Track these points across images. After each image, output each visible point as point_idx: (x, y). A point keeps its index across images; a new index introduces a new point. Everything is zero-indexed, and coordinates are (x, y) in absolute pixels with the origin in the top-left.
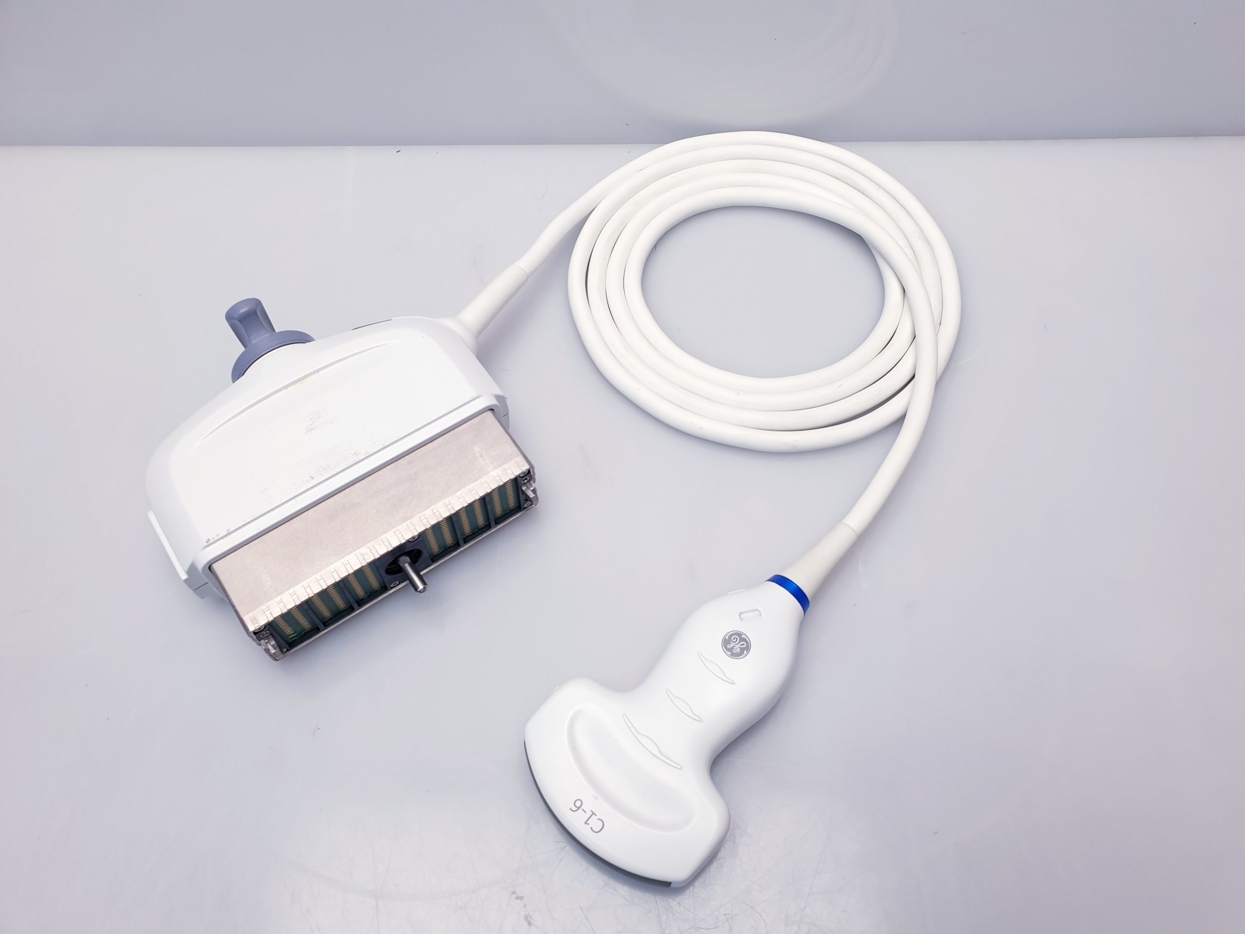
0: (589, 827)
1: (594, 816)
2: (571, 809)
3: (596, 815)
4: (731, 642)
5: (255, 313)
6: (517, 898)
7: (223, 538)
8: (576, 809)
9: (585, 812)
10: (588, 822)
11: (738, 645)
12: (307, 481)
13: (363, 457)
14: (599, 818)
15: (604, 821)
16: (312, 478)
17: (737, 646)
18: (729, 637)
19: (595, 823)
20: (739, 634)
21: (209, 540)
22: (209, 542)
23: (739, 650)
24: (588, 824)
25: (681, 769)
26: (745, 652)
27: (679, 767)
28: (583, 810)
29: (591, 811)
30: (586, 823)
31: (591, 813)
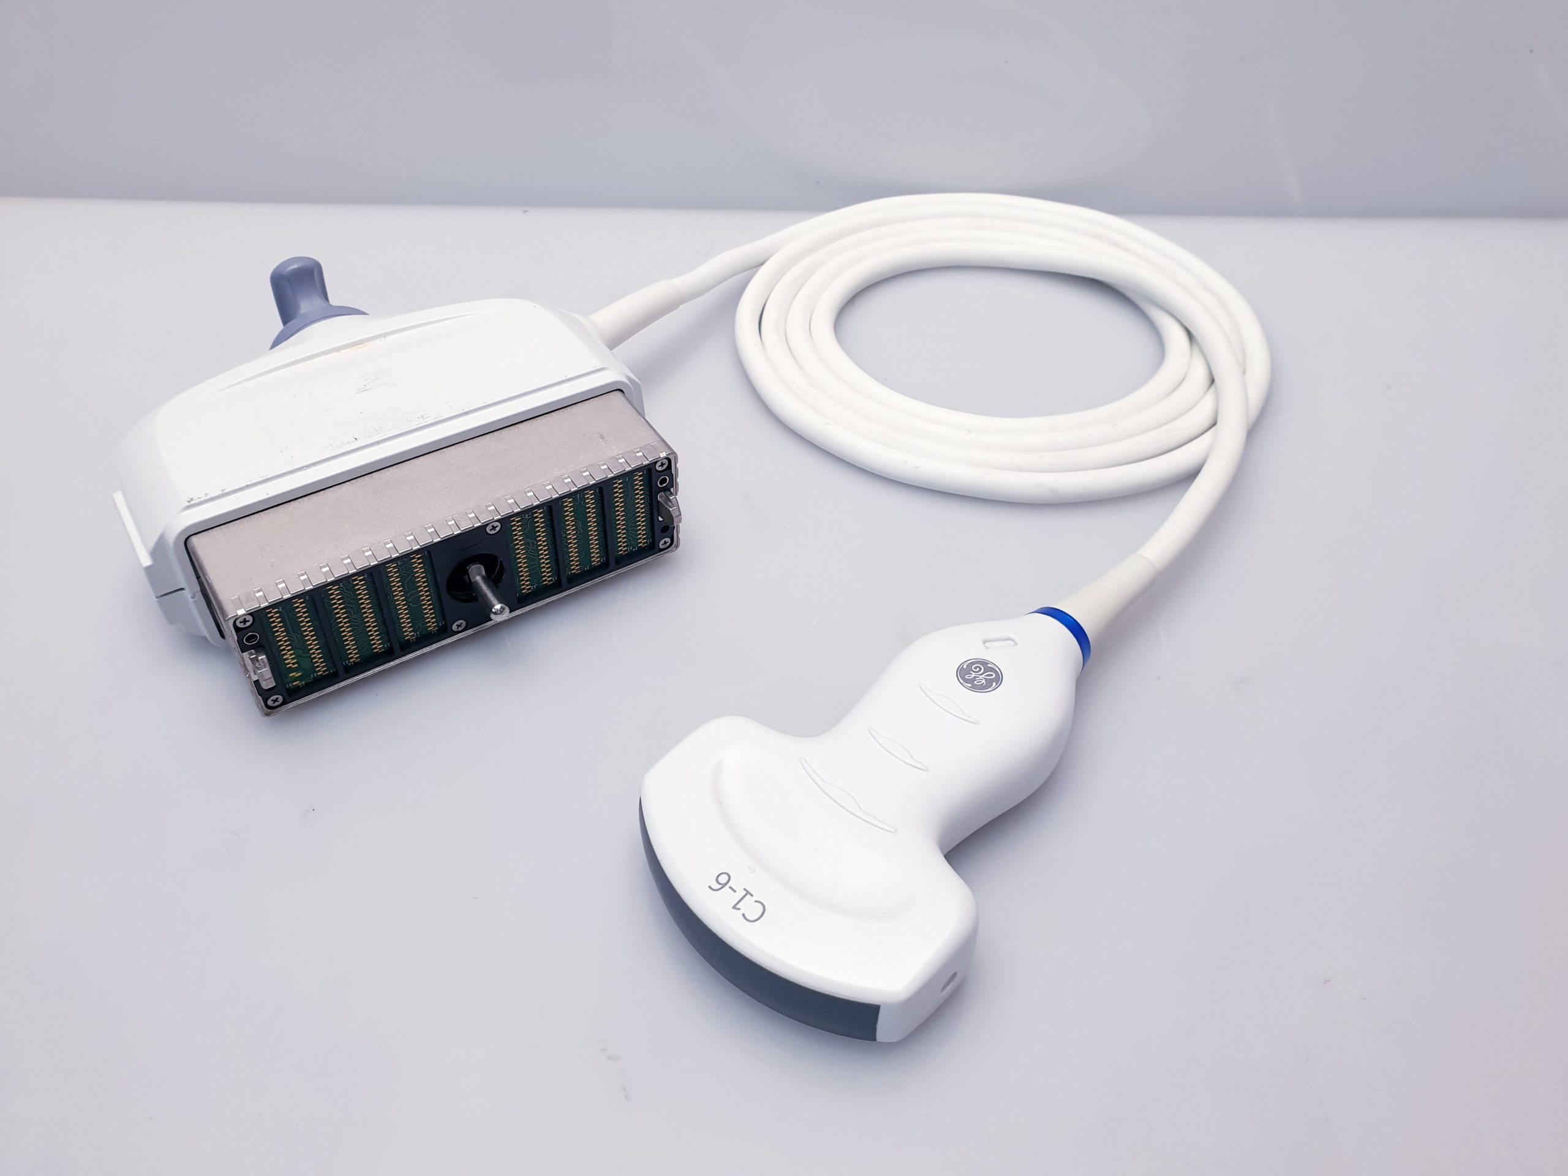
0: (740, 913)
1: (748, 896)
2: (710, 887)
3: (752, 895)
4: (972, 672)
5: (312, 272)
6: (609, 1058)
7: (213, 499)
8: (720, 886)
9: (735, 891)
10: (737, 907)
11: (983, 676)
12: (348, 443)
13: (432, 421)
14: (757, 900)
15: (764, 903)
16: (356, 439)
17: (981, 677)
18: (967, 666)
19: (750, 908)
20: (984, 663)
21: (192, 500)
22: (192, 502)
23: (984, 681)
24: (739, 909)
25: (896, 832)
26: (994, 684)
27: (892, 830)
28: (730, 888)
29: (745, 889)
30: (734, 907)
31: (745, 893)
